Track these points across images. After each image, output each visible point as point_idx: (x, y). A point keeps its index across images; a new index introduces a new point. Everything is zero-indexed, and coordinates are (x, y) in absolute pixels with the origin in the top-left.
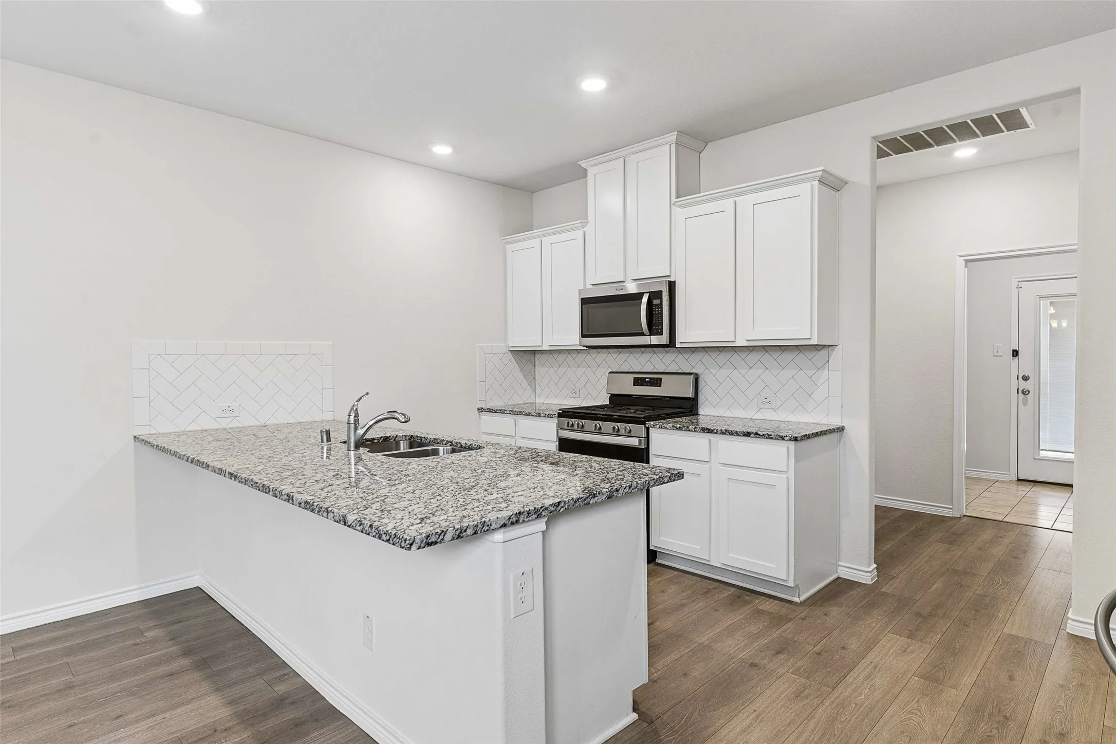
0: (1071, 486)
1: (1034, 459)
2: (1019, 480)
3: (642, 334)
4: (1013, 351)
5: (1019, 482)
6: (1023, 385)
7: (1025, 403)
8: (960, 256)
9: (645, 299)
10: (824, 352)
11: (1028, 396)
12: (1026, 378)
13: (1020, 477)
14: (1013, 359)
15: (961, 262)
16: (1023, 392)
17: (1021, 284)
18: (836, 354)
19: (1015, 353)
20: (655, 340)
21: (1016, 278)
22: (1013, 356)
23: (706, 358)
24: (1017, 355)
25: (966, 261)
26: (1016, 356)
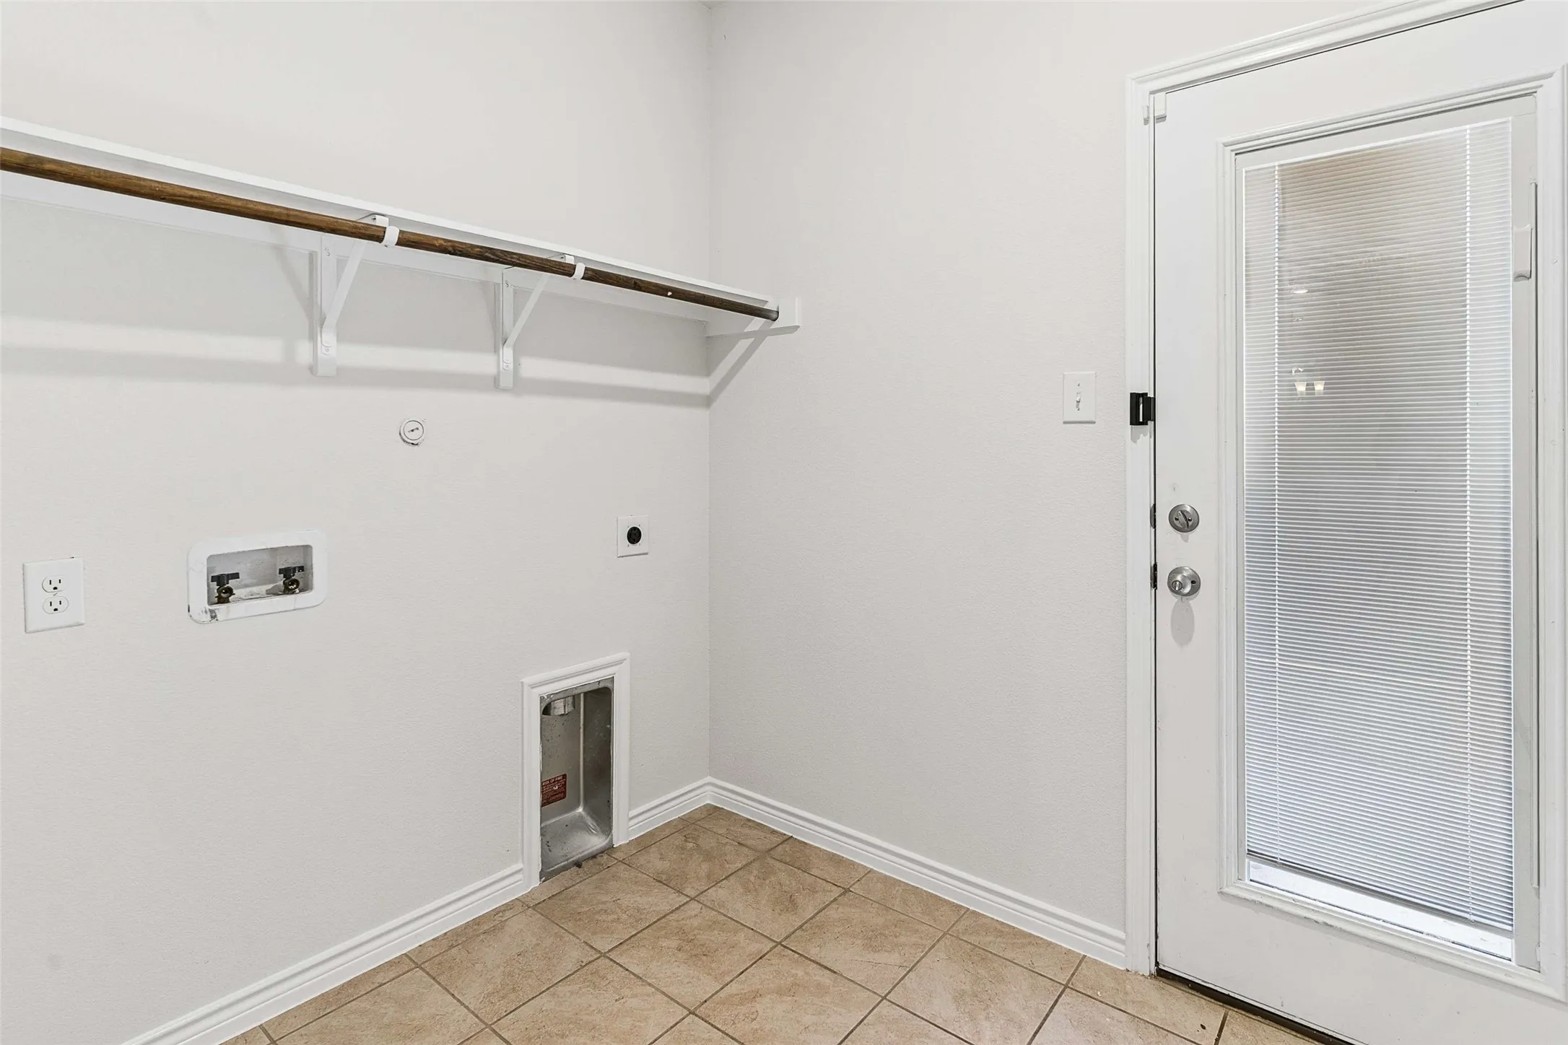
1: (1221, 893)
4: (1135, 398)
5: (1160, 983)
6: (1175, 551)
7: (1184, 632)
11: (1194, 602)
12: (1185, 522)
13: (1168, 966)
14: (1134, 439)
16: (1174, 587)
17: (1161, 104)
21: (1142, 80)
22: (1134, 421)
24: (1150, 416)
26: (1144, 423)
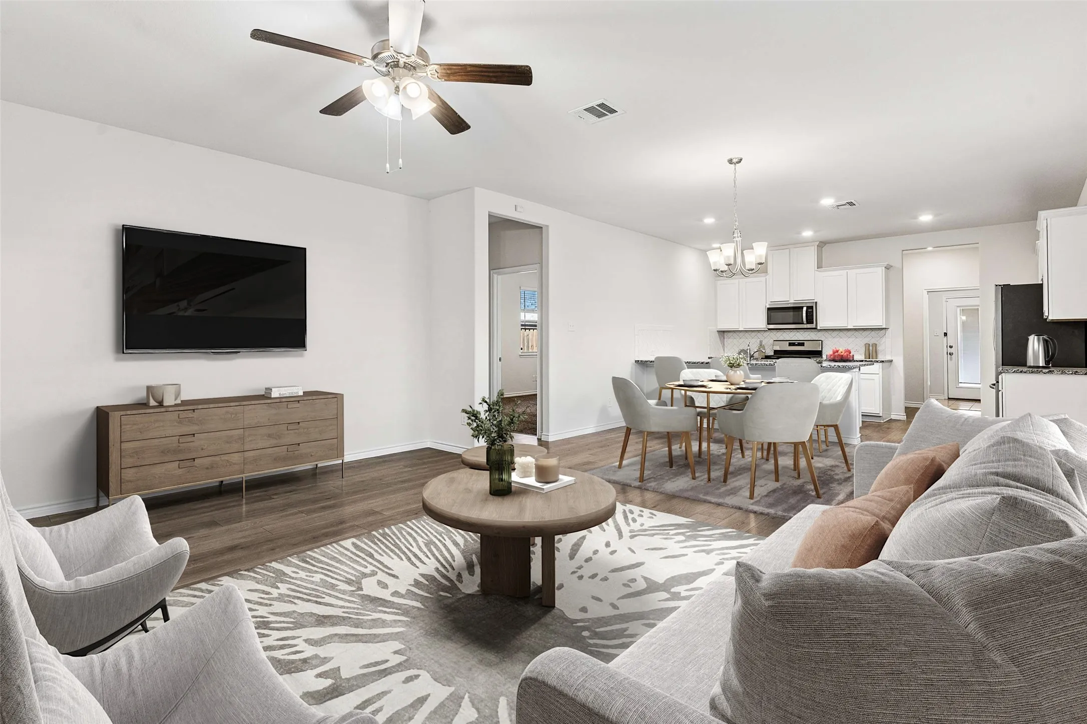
0: (980, 400)
1: (957, 388)
2: (949, 398)
3: (803, 324)
4: (945, 333)
6: (950, 350)
7: (951, 359)
8: (925, 289)
9: (805, 309)
10: (884, 331)
11: (952, 356)
12: (951, 347)
13: (949, 397)
14: (945, 337)
15: (926, 292)
16: (950, 354)
17: (948, 300)
18: (888, 332)
19: (946, 334)
20: (809, 326)
23: (826, 334)
24: (946, 335)
25: (928, 292)
